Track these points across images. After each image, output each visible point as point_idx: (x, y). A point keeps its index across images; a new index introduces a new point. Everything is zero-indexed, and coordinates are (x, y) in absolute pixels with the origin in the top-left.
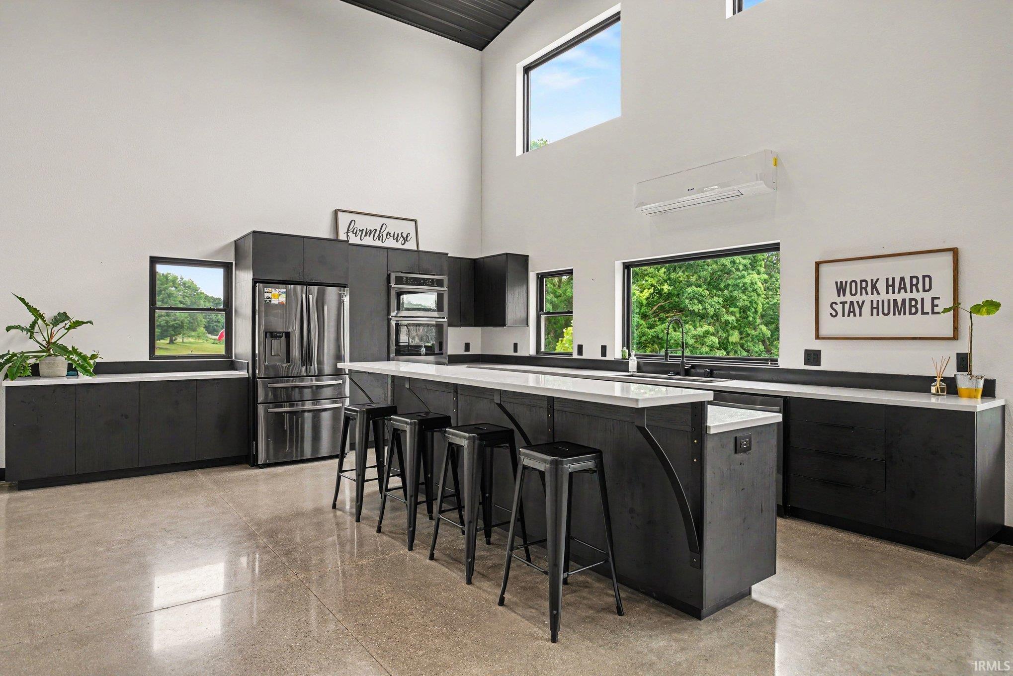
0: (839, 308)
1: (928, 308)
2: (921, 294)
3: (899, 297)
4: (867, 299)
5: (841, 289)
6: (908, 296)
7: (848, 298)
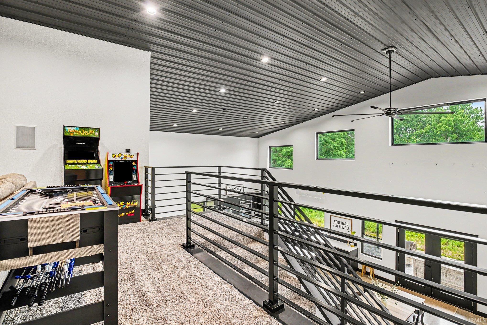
0: (334, 225)
1: (348, 229)
2: (346, 226)
3: (344, 225)
4: (339, 224)
5: (334, 221)
6: (345, 226)
7: (336, 223)
